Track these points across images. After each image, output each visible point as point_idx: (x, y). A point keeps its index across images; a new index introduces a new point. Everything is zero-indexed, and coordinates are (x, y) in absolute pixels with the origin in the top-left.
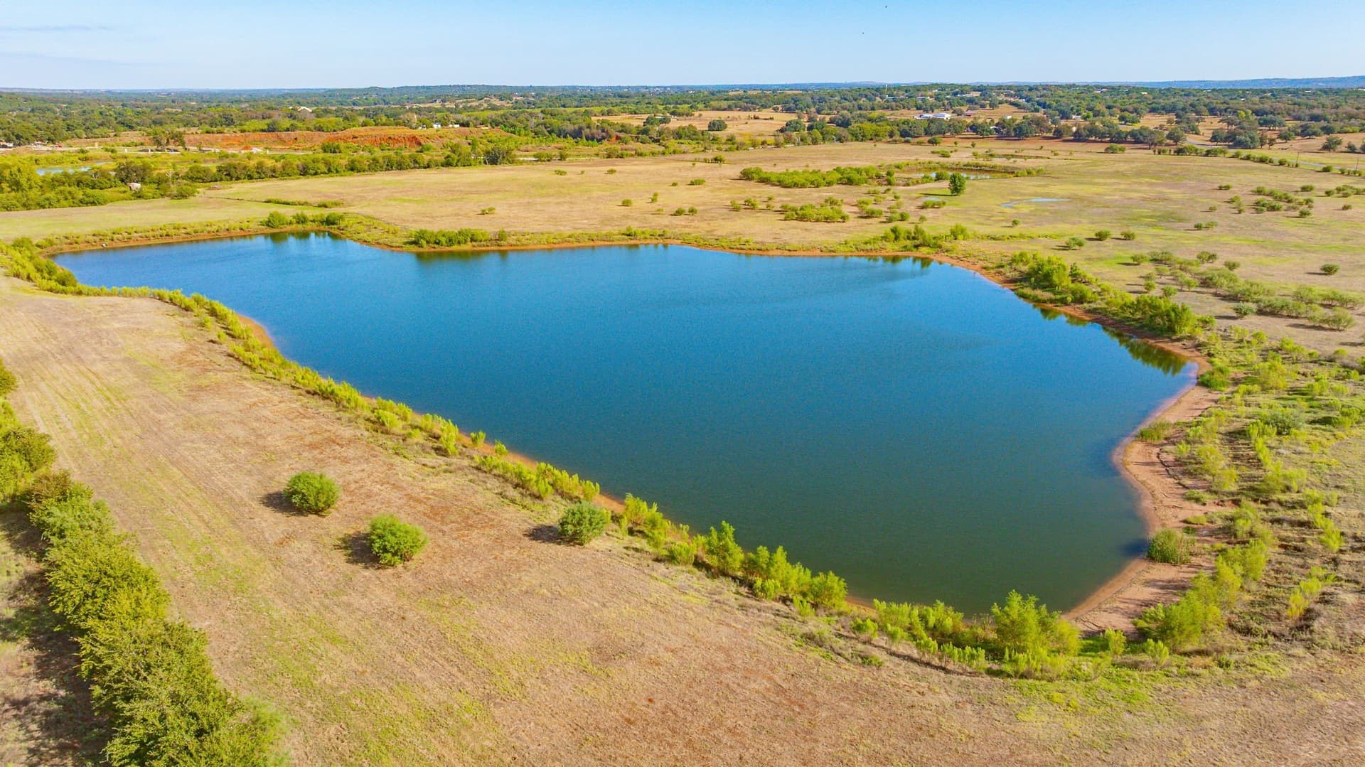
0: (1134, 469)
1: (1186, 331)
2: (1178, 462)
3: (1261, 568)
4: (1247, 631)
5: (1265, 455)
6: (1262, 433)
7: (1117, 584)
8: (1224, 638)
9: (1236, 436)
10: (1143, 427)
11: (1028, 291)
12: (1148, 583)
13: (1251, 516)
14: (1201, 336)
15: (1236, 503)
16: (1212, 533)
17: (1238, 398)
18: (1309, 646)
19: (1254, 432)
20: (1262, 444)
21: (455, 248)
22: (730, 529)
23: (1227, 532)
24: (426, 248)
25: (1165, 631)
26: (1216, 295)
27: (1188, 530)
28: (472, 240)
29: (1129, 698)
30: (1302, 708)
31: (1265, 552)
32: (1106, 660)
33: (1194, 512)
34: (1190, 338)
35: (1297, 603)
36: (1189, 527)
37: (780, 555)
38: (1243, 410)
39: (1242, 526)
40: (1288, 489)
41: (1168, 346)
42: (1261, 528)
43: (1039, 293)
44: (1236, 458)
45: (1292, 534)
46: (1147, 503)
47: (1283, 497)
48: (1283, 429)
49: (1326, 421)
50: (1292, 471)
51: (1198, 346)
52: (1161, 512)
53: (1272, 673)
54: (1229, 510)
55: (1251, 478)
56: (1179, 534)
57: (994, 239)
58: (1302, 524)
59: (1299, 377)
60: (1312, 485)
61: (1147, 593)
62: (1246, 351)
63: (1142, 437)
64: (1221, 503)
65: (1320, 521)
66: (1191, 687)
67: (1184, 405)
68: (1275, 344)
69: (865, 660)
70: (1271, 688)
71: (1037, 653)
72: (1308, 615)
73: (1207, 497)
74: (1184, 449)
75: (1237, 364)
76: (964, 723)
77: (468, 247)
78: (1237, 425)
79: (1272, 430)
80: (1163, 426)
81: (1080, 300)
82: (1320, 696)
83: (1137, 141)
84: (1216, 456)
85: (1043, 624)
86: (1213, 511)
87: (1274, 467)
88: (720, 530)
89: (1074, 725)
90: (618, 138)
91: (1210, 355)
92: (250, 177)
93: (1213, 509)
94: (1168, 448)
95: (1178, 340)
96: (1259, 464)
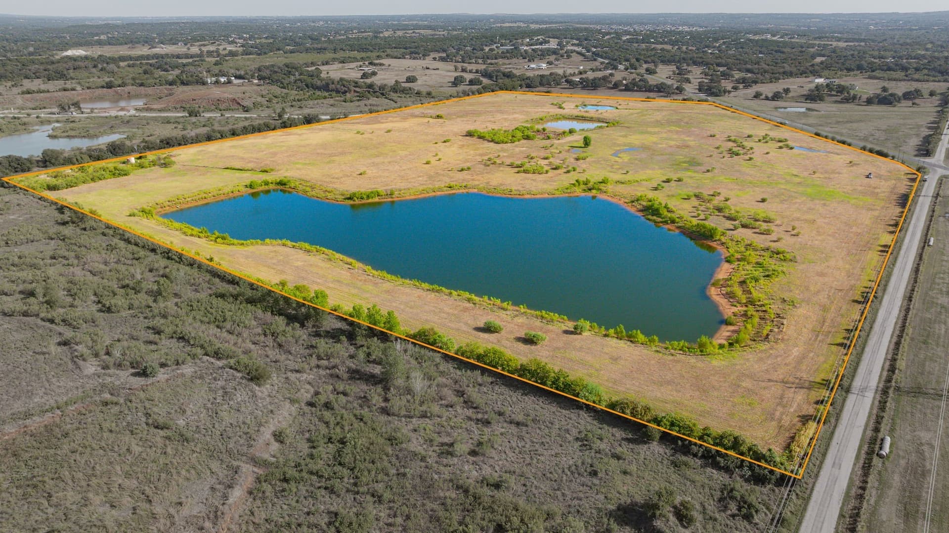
0: (714, 296)
1: (718, 237)
2: (727, 293)
3: (756, 324)
4: (754, 340)
5: (752, 290)
6: (750, 282)
7: (720, 332)
8: (750, 342)
9: (743, 283)
10: (712, 281)
11: (650, 217)
12: (728, 331)
13: (751, 310)
14: (723, 239)
15: (746, 306)
16: (741, 316)
17: (741, 268)
18: (768, 342)
19: (748, 281)
20: (751, 285)
21: (370, 200)
22: (622, 326)
23: (745, 315)
24: (357, 202)
25: (737, 341)
26: (724, 217)
27: (734, 315)
28: (378, 196)
29: (733, 357)
30: (768, 354)
31: (756, 320)
32: (725, 350)
33: (735, 309)
34: (719, 240)
35: (765, 332)
36: (735, 314)
37: (639, 332)
38: (743, 272)
39: (749, 313)
40: (760, 301)
41: (711, 244)
42: (754, 313)
43: (655, 218)
44: (744, 291)
45: (762, 314)
46: (721, 308)
47: (758, 303)
48: (757, 280)
49: (768, 276)
50: (760, 295)
51: (723, 244)
52: (726, 310)
53: (761, 348)
54: (745, 308)
55: (749, 298)
56: (733, 317)
57: (622, 183)
58: (764, 311)
59: (758, 257)
60: (766, 299)
61: (728, 334)
62: (739, 246)
63: (713, 285)
64: (742, 307)
65: (769, 310)
66: (745, 353)
67: (723, 272)
68: (749, 242)
69: (672, 355)
70: (761, 351)
71: (710, 349)
72: (768, 335)
73: (738, 305)
74: (729, 289)
75: (737, 252)
76: (700, 365)
77: (376, 199)
78: (742, 279)
79: (753, 281)
80: (719, 280)
81: (673, 222)
82: (771, 352)
83: (659, 91)
84: (738, 291)
85: (710, 343)
86: (739, 309)
87: (755, 294)
88: (619, 327)
89: (723, 363)
90: (355, 91)
91: (727, 248)
92: (180, 145)
93: (740, 309)
94: (723, 289)
95: (715, 241)
96: (751, 293)
